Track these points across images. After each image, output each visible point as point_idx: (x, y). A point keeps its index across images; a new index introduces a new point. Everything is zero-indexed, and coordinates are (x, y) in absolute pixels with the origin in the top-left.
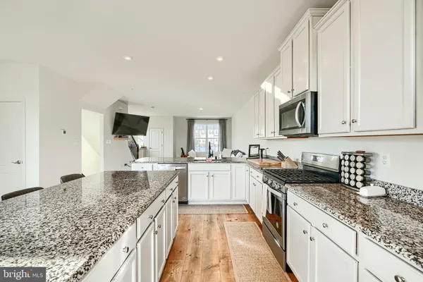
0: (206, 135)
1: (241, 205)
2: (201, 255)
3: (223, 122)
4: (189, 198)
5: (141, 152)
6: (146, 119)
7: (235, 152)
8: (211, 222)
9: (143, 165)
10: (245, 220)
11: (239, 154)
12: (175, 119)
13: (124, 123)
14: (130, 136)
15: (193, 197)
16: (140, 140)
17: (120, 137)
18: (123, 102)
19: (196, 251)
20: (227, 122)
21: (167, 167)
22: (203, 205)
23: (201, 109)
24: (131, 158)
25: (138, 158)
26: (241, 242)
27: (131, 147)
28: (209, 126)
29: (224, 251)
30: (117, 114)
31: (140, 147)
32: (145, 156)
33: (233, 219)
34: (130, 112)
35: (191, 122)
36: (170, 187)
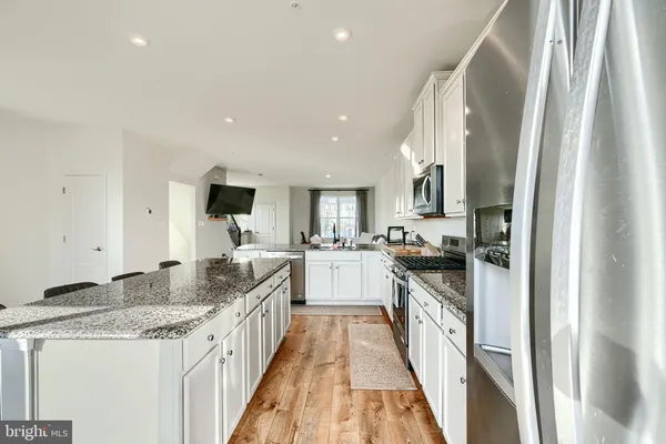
0: (338, 213)
1: (375, 307)
2: (315, 354)
3: (363, 194)
4: (307, 297)
5: (244, 238)
6: (251, 192)
7: (376, 238)
8: (332, 324)
9: (249, 253)
10: (375, 322)
11: (381, 239)
12: (293, 190)
13: (220, 197)
14: (229, 216)
15: (312, 295)
16: (243, 221)
17: (216, 217)
18: (220, 170)
19: (310, 351)
20: (369, 194)
21: (279, 255)
22: (324, 306)
23: (328, 176)
24: (232, 245)
25: (240, 245)
26: (364, 343)
27: (231, 231)
28: (341, 199)
29: (342, 351)
30: (212, 185)
31: (242, 231)
32: (249, 242)
33: (360, 321)
34: (228, 184)
35: (315, 194)
36: (279, 273)
